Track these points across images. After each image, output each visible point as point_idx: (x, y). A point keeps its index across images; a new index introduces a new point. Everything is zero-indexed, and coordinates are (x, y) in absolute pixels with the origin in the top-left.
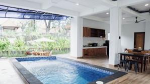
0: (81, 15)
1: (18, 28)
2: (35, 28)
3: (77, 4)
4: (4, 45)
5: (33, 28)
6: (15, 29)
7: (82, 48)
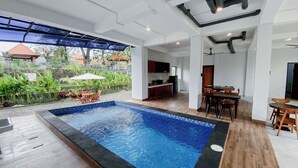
0: (146, 45)
1: (37, 57)
2: (66, 58)
3: (148, 29)
4: (18, 86)
5: (64, 58)
6: (31, 59)
7: (147, 87)
